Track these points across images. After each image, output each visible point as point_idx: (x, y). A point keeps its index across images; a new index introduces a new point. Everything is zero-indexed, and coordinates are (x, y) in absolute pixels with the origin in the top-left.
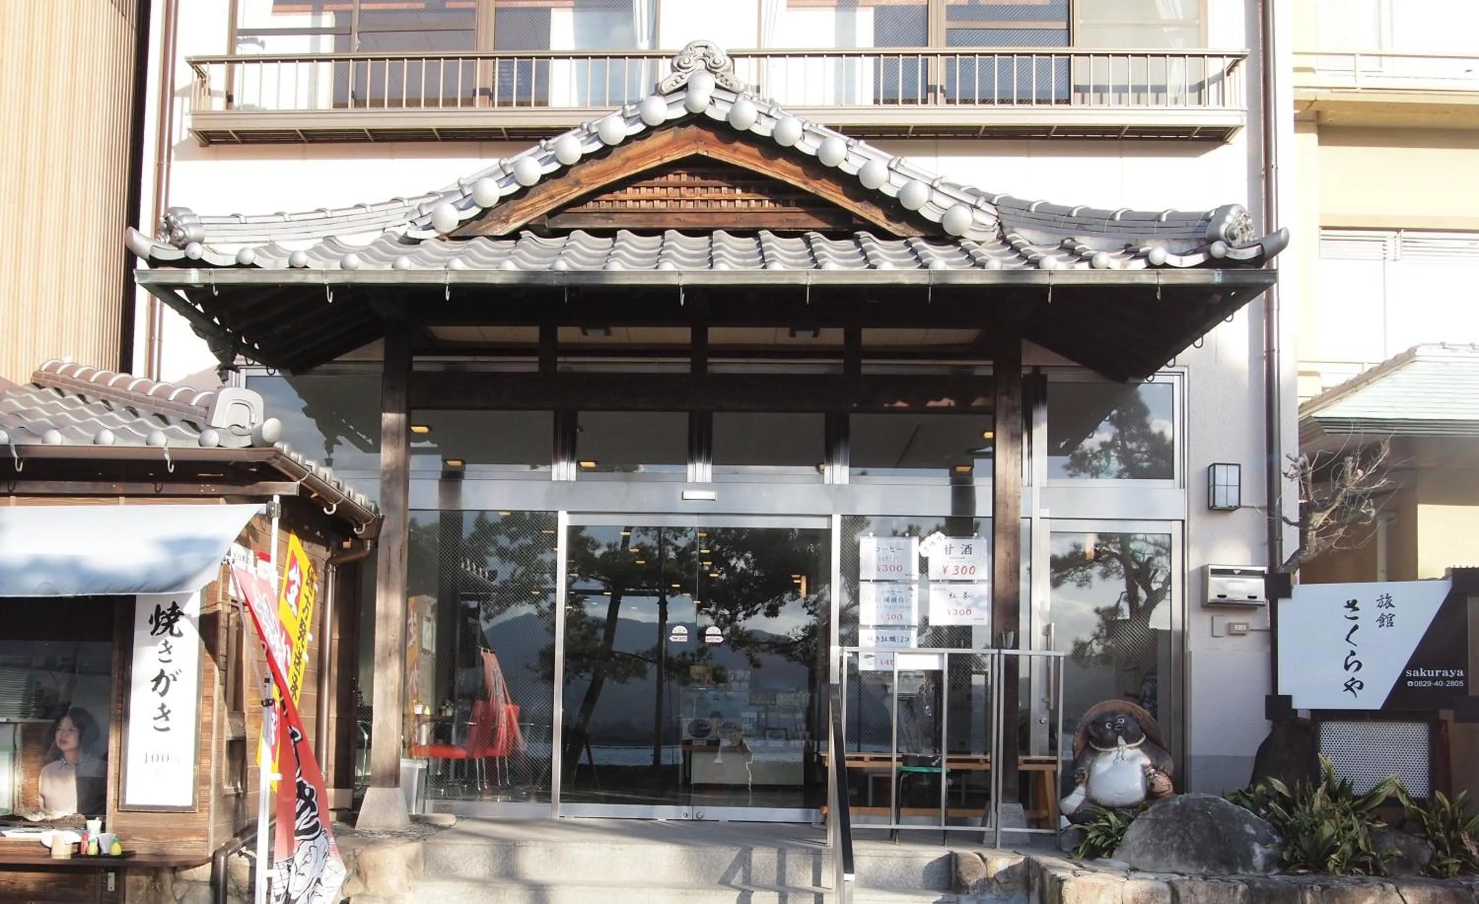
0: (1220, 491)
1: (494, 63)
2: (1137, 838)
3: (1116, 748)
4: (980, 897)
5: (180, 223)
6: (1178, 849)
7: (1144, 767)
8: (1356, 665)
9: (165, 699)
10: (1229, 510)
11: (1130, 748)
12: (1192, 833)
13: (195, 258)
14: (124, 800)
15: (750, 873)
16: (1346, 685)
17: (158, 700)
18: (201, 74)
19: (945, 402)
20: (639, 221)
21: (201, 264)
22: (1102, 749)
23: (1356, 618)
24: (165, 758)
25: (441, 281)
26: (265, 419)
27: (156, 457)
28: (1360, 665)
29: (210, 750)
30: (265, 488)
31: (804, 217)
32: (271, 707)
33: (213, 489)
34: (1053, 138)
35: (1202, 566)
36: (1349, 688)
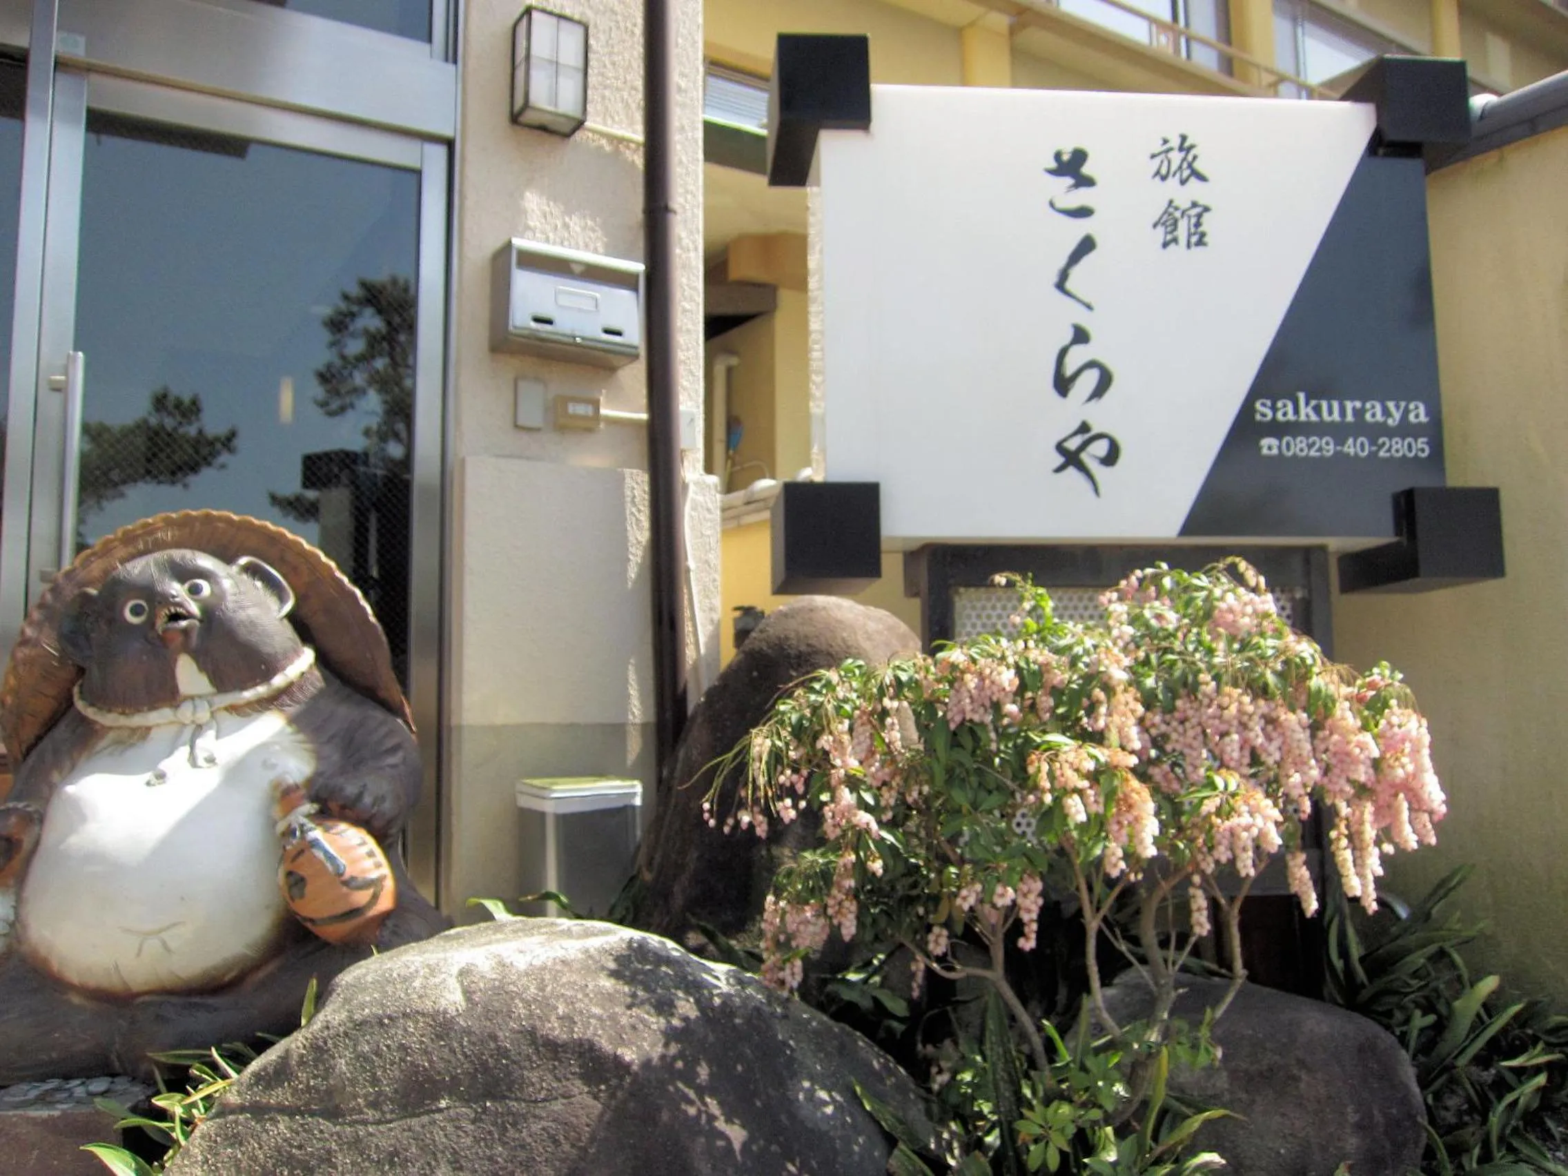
8: (1090, 379)
10: (556, 131)
16: (1060, 448)
23: (1083, 212)
35: (493, 244)
36: (1071, 459)
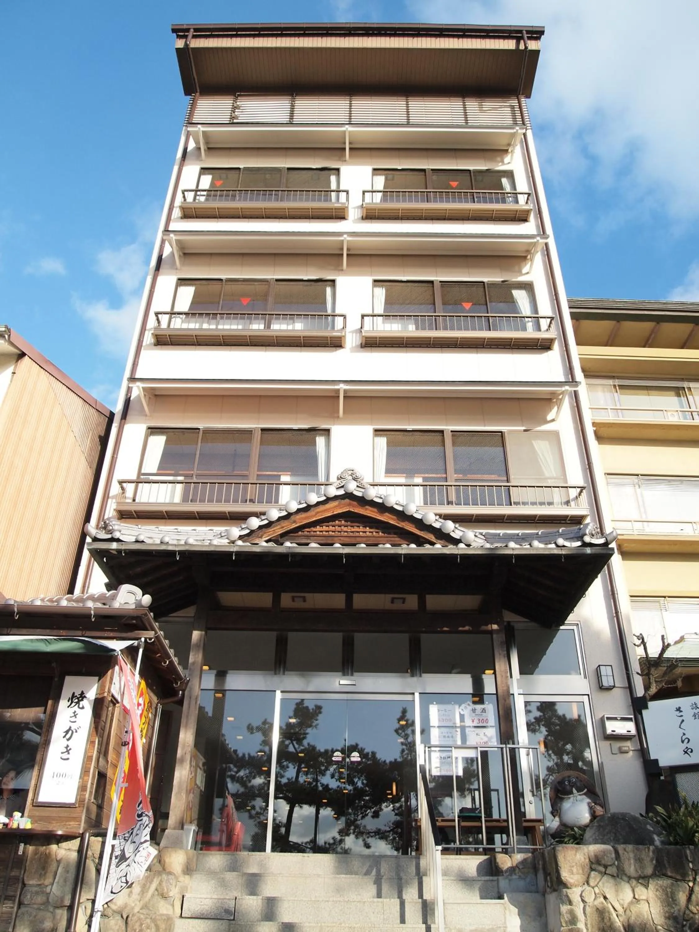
0: (604, 679)
1: (256, 487)
2: (591, 837)
3: (572, 795)
4: (510, 877)
5: (111, 524)
6: (614, 839)
7: (589, 804)
8: (687, 740)
9: (69, 743)
10: (609, 689)
11: (580, 795)
12: (619, 830)
13: (116, 537)
14: (37, 799)
15: (380, 871)
16: (684, 751)
17: (65, 742)
18: (123, 488)
19: (467, 628)
20: (322, 540)
21: (118, 540)
22: (566, 796)
23: (682, 716)
24: (64, 775)
25: (232, 550)
26: (143, 595)
27: (86, 612)
28: (689, 741)
29: (89, 771)
30: (139, 634)
31: (397, 539)
32: (127, 747)
33: (111, 634)
34: (506, 522)
35: (601, 716)
36: (686, 752)
